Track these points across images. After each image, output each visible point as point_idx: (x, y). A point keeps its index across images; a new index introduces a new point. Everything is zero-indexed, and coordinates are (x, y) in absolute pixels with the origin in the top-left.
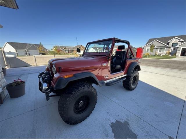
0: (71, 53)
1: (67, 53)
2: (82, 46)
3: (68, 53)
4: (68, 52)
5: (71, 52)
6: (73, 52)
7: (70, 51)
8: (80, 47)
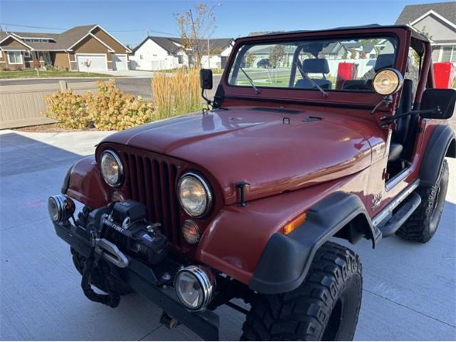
0: (44, 68)
1: (19, 68)
2: (98, 29)
3: (28, 65)
4: (26, 59)
5: (42, 61)
6: (53, 60)
7: (38, 55)
8: (89, 37)
